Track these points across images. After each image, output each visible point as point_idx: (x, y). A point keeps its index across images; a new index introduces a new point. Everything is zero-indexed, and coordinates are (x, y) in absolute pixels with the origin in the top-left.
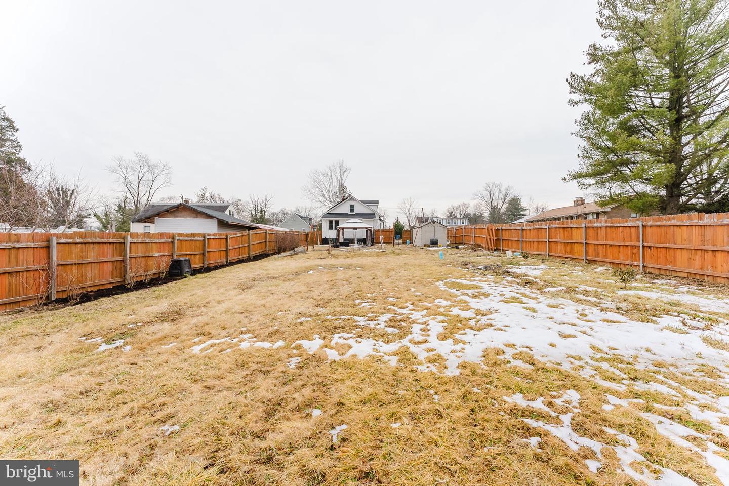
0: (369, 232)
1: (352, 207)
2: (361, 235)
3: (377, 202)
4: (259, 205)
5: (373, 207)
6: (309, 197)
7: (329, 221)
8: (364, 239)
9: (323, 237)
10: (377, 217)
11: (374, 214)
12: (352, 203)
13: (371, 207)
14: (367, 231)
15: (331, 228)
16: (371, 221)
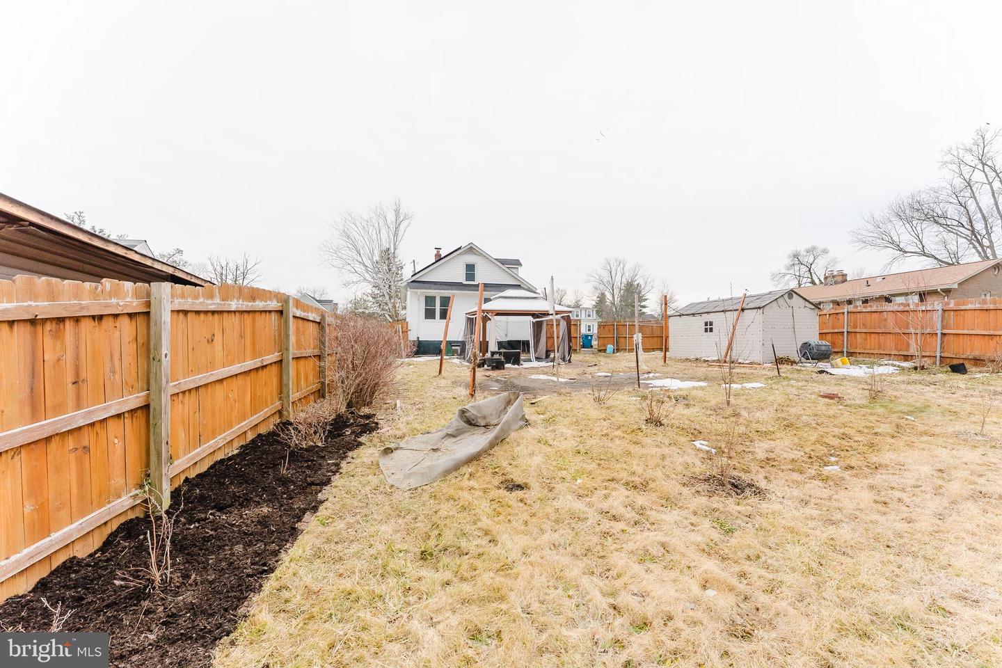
1: (470, 268)
3: (517, 263)
4: (230, 277)
6: (335, 263)
7: (425, 298)
12: (470, 259)
15: (430, 314)
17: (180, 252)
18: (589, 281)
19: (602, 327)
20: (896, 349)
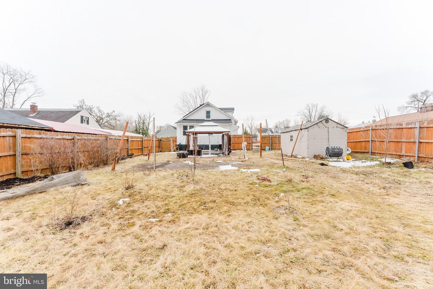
0: (225, 137)
1: (208, 113)
2: (217, 140)
3: (233, 109)
5: (230, 114)
7: (184, 126)
8: (220, 145)
9: (178, 143)
10: (233, 123)
11: (231, 120)
12: (208, 109)
13: (228, 113)
14: (223, 136)
15: (185, 133)
16: (228, 125)
17: (114, 111)
18: (298, 115)
19: (263, 138)
20: (395, 151)
